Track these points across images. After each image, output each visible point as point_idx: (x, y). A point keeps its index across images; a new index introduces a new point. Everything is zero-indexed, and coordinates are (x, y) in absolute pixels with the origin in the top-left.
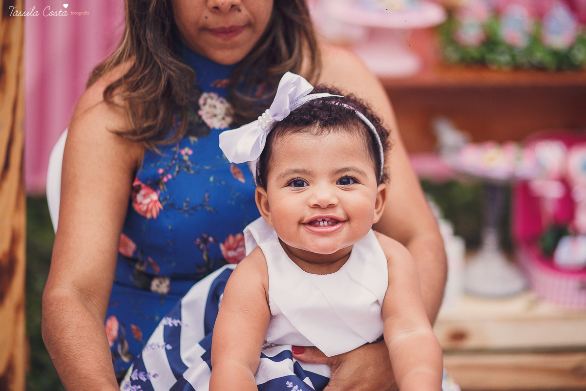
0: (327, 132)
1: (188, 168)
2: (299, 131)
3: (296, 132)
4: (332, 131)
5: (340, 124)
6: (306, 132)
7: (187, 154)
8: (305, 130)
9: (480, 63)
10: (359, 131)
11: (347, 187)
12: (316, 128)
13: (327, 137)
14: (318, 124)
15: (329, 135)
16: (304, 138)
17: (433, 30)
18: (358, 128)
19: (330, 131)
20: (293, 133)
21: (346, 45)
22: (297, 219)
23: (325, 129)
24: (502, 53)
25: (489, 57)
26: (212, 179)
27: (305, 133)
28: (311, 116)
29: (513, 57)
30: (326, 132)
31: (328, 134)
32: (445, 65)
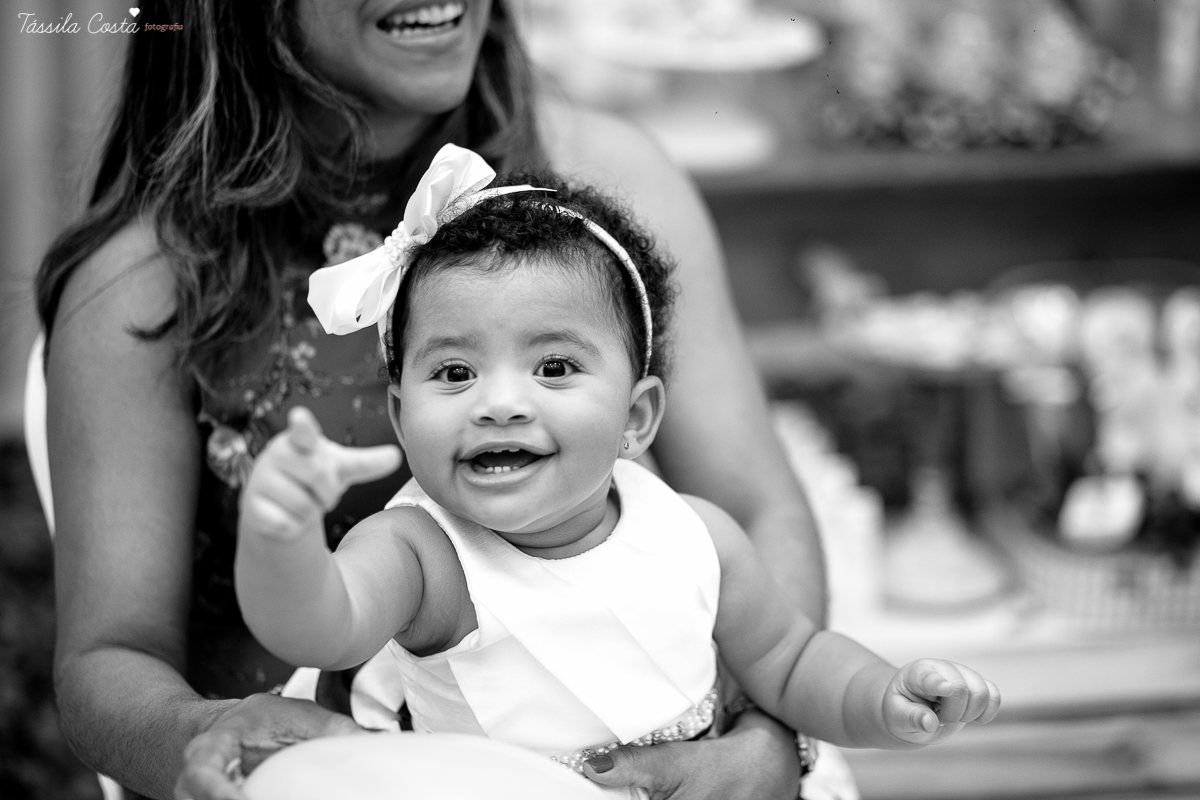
0: (513, 264)
1: (307, 385)
2: (456, 263)
3: (450, 265)
4: (523, 262)
5: (544, 248)
6: (469, 265)
7: (304, 357)
8: (469, 261)
9: (896, 136)
10: (588, 262)
11: (560, 383)
12: (490, 256)
13: (511, 275)
14: (495, 249)
15: (516, 270)
16: (464, 277)
17: (796, 73)
18: (588, 256)
19: (519, 263)
20: (444, 268)
21: (621, 107)
22: (449, 452)
23: (510, 258)
24: (939, 113)
25: (911, 122)
26: (357, 404)
27: (467, 268)
28: (481, 229)
29: (962, 120)
30: (510, 263)
31: (515, 268)
32: (821, 141)
